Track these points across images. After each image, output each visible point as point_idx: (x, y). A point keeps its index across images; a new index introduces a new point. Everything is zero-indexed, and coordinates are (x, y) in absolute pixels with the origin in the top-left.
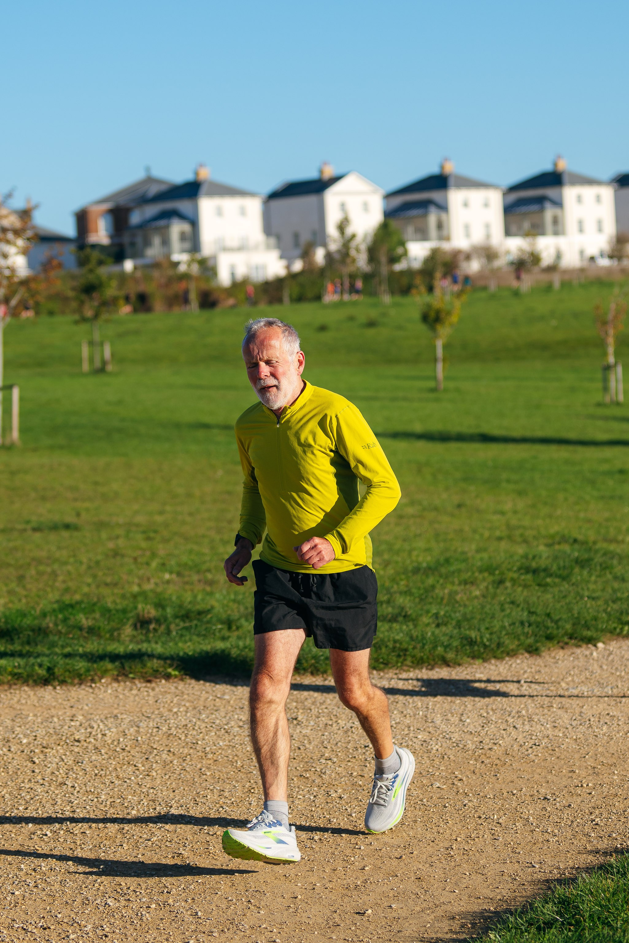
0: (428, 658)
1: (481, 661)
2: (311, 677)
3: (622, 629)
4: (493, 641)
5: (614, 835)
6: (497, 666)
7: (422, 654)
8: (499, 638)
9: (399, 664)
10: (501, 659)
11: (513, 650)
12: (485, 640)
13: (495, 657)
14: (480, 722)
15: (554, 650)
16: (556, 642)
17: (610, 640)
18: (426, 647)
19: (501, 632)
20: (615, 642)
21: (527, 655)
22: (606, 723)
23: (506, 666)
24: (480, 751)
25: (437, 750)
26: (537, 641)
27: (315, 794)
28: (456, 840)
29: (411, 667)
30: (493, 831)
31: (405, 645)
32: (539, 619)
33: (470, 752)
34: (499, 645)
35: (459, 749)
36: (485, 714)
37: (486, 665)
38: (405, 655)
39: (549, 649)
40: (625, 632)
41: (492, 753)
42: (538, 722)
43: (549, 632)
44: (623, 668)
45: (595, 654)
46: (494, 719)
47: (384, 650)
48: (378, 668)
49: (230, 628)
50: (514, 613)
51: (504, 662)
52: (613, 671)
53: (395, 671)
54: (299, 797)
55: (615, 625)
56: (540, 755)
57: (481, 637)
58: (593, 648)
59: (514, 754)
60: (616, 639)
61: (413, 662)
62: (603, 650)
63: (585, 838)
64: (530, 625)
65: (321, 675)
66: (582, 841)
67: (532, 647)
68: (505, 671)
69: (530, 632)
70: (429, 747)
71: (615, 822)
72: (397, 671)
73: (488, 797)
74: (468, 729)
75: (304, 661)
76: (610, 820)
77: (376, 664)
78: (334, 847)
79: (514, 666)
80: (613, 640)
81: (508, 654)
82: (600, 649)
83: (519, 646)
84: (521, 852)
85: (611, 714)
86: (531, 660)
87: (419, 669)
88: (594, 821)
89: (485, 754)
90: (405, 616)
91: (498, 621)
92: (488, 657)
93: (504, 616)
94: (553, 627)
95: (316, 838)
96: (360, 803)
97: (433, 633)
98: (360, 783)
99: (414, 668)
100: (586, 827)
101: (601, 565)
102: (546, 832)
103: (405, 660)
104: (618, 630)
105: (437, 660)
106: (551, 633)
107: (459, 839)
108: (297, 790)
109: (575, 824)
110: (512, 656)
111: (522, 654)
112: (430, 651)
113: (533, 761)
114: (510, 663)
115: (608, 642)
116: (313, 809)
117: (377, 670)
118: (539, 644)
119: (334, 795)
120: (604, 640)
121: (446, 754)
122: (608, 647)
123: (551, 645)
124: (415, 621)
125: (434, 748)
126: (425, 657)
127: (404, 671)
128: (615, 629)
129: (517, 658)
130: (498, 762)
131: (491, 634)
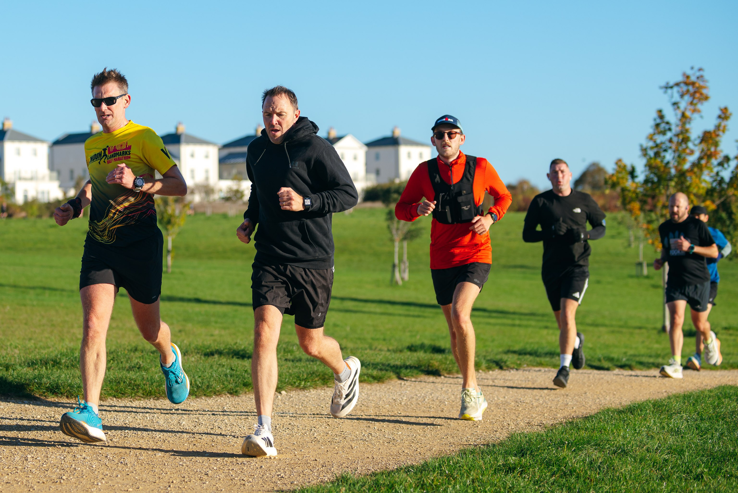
0: (155, 392)
1: (194, 397)
2: (66, 400)
3: (300, 384)
4: (204, 384)
5: (295, 483)
6: (206, 400)
7: (151, 389)
8: (209, 382)
9: (133, 395)
10: (210, 396)
11: (218, 391)
12: (198, 383)
13: (205, 395)
14: (193, 424)
15: (248, 394)
16: (251, 388)
17: (290, 390)
18: (154, 384)
19: (210, 378)
20: (294, 392)
21: (228, 395)
22: (288, 428)
23: (213, 401)
24: (193, 439)
25: (160, 437)
26: (237, 386)
27: (65, 456)
28: (173, 482)
29: (142, 398)
30: (202, 478)
31: (138, 382)
32: (238, 373)
33: (185, 439)
34: (208, 387)
35: (176, 437)
36: (197, 420)
37: (198, 399)
38: (138, 389)
39: (245, 393)
40: (302, 386)
41: (202, 440)
42: (237, 426)
43: (245, 381)
44: (300, 404)
45: (279, 397)
46: (203, 423)
47: (122, 384)
48: (116, 397)
49: (7, 370)
50: (220, 369)
51: (212, 399)
52: (294, 406)
53: (129, 400)
54: (52, 457)
55: (295, 380)
56: (238, 442)
57: (195, 381)
58: (278, 394)
59: (218, 441)
60: (295, 390)
61: (143, 394)
62: (285, 396)
63: (273, 484)
64: (231, 376)
65: (74, 399)
66: (271, 486)
67: (233, 390)
68: (212, 403)
69: (232, 380)
70: (154, 435)
71: (296, 477)
72: (131, 400)
73: (198, 461)
74: (184, 427)
75: (61, 387)
76: (292, 475)
77: (116, 394)
78: (77, 483)
79: (219, 400)
80: (293, 391)
81: (215, 393)
82: (283, 395)
83: (223, 388)
84: (223, 490)
85: (292, 424)
86: (232, 399)
87: (147, 399)
88: (280, 475)
89: (197, 441)
90: (138, 368)
91: (208, 373)
92: (200, 394)
93: (213, 371)
94: (249, 378)
95: (64, 477)
96: (100, 461)
97: (160, 377)
98: (100, 452)
99: (144, 398)
100: (273, 479)
101: (284, 350)
102: (243, 480)
103: (137, 392)
104: (297, 384)
105: (161, 394)
106: (247, 382)
107: (175, 482)
108: (51, 453)
109: (265, 477)
110: (217, 395)
111: (225, 395)
112: (156, 387)
113: (233, 446)
114: (216, 399)
115: (289, 391)
116: (63, 463)
117: (116, 398)
118: (238, 388)
119: (79, 457)
120: (286, 390)
121: (166, 440)
122: (289, 394)
123: (247, 390)
124: (146, 370)
125: (158, 436)
126: (153, 391)
127: (136, 400)
128: (295, 383)
129: (221, 397)
130: (206, 445)
131: (203, 380)
